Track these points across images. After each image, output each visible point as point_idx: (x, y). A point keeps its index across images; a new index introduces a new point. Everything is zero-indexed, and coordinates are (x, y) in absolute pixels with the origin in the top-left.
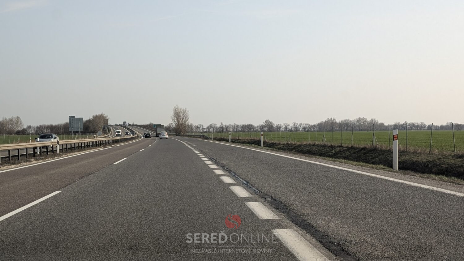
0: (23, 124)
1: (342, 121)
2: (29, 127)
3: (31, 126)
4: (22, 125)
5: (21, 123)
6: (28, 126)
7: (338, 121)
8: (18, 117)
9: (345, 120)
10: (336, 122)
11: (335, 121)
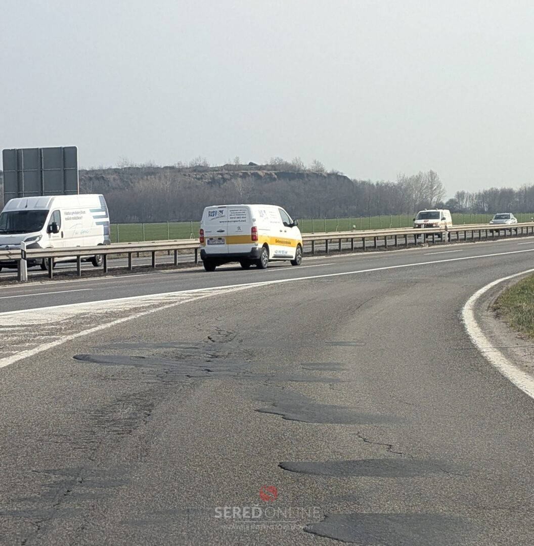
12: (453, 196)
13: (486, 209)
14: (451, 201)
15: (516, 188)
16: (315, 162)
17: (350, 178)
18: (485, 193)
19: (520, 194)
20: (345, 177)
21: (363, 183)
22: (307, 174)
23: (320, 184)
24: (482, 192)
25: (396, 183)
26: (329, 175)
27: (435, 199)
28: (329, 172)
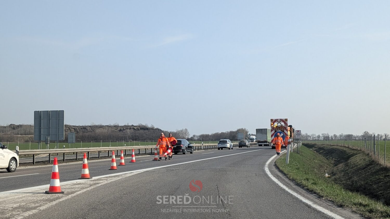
3: (196, 135)
4: (189, 134)
8: (186, 129)
12: (192, 136)
13: (201, 140)
14: (192, 137)
15: (210, 134)
16: (152, 125)
17: (162, 130)
18: (201, 135)
19: (211, 136)
20: (161, 130)
21: (166, 131)
22: (149, 129)
23: (153, 132)
24: (200, 135)
25: (176, 132)
26: (156, 129)
27: (187, 137)
28: (156, 128)
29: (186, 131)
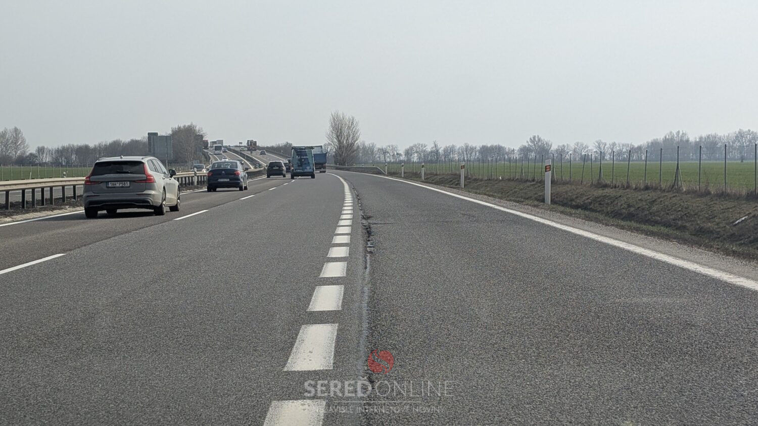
0: (27, 143)
1: (701, 138)
2: (41, 150)
3: (46, 147)
4: (25, 145)
5: (23, 142)
6: (38, 148)
7: (693, 137)
8: (16, 130)
9: (708, 137)
10: (687, 141)
11: (684, 139)
29: (16, 134)
